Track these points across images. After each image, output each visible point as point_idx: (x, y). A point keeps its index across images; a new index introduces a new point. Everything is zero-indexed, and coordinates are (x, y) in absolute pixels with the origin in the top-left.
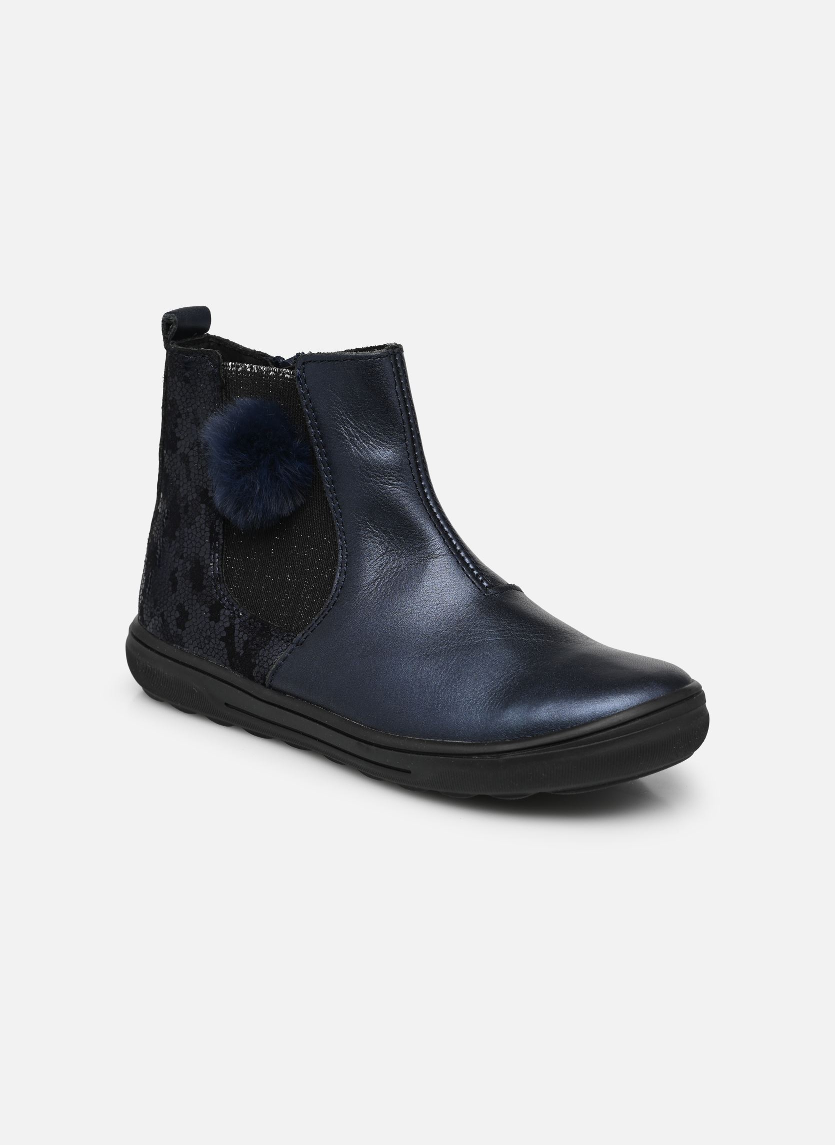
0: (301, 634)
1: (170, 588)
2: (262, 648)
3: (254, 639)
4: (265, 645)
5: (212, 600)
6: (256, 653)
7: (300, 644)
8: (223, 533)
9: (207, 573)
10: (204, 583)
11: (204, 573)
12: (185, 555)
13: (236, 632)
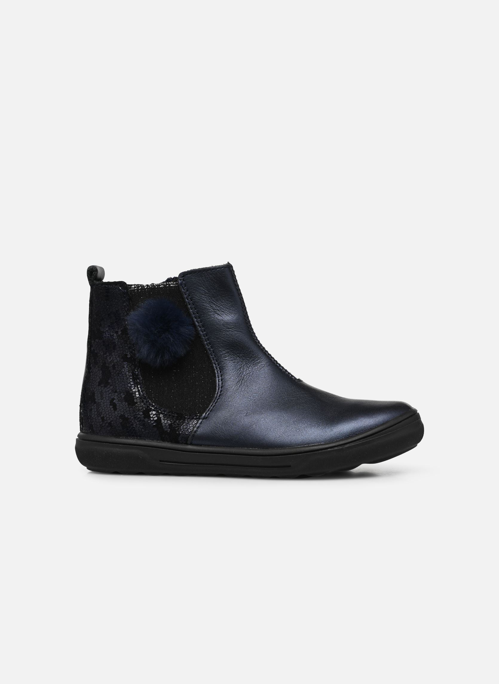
0: (205, 414)
1: (112, 409)
2: (182, 425)
3: (174, 422)
4: (183, 423)
5: (143, 408)
6: (179, 428)
7: (205, 418)
8: (141, 374)
9: (135, 396)
10: (135, 401)
11: (134, 396)
12: (118, 391)
13: (163, 421)
